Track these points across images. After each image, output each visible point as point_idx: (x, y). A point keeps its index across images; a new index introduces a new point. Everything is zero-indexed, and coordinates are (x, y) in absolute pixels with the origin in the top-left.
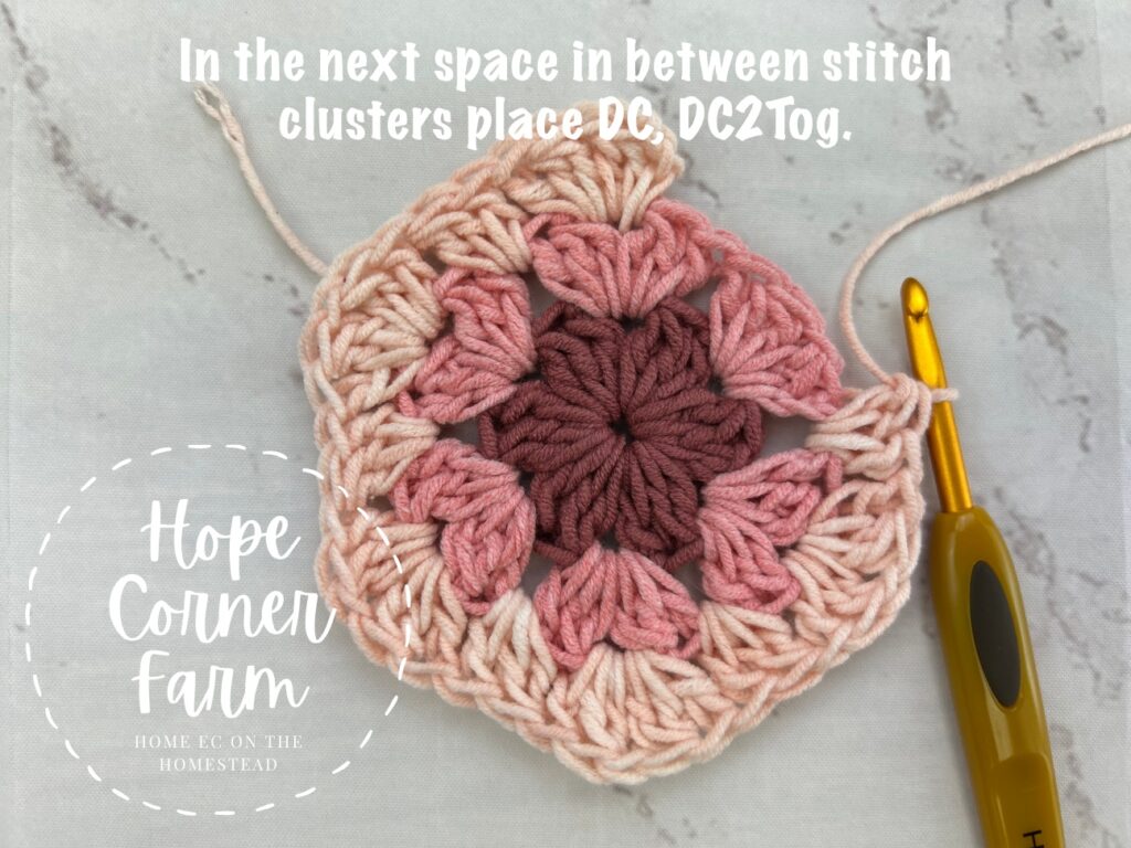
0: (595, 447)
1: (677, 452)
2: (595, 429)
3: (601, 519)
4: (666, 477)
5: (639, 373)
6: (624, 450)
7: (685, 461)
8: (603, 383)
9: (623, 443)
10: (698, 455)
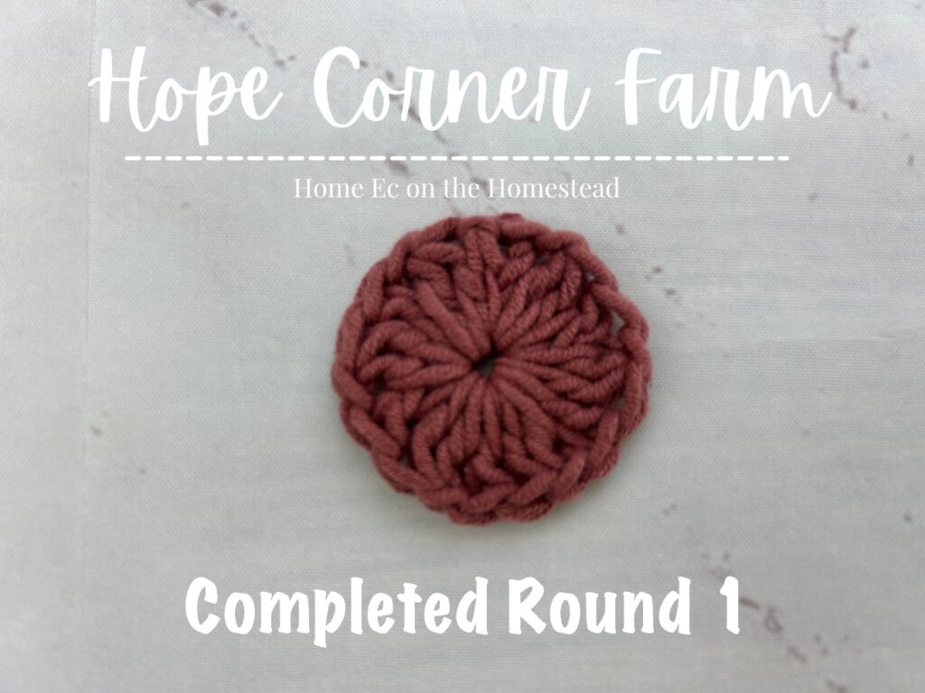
0: (518, 385)
1: (495, 301)
2: (498, 392)
3: (587, 362)
4: (526, 308)
5: (426, 363)
6: (509, 356)
7: (501, 289)
8: (447, 400)
9: (504, 360)
10: (490, 278)
